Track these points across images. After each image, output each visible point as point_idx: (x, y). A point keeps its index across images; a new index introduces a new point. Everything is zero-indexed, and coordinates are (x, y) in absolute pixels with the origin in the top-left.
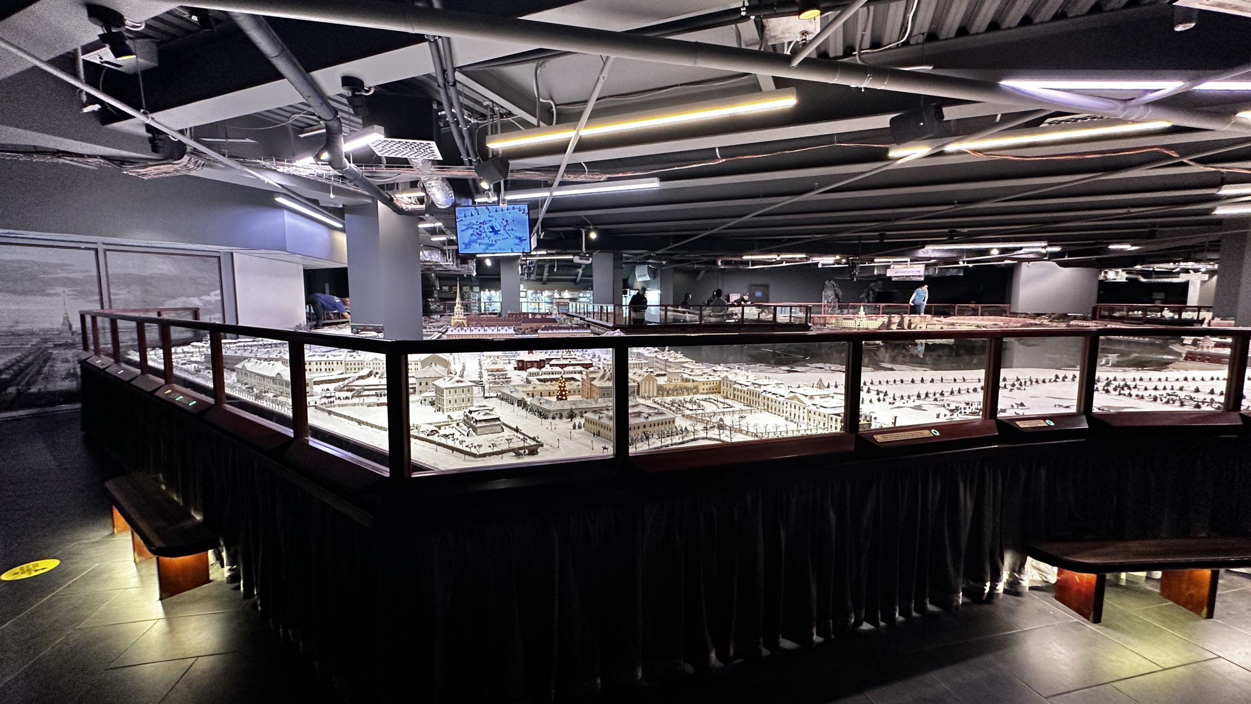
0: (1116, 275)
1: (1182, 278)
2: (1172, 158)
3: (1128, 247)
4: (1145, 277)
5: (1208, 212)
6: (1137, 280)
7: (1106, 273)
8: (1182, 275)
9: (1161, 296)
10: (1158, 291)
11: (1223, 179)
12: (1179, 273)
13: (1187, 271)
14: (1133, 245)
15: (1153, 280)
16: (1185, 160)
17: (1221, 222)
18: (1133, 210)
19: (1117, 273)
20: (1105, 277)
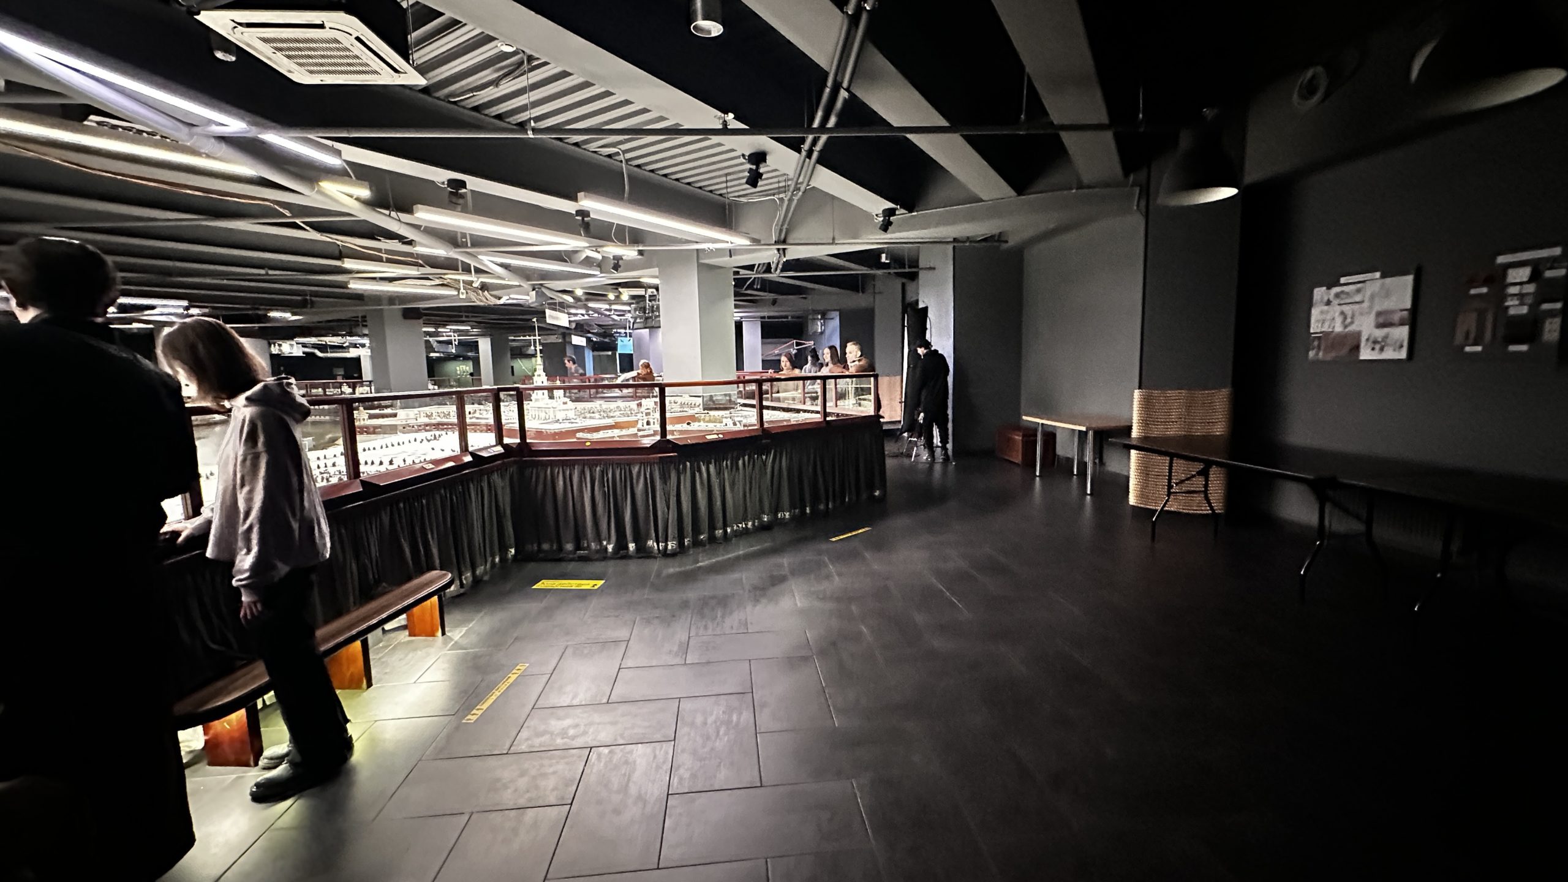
0: (291, 348)
1: (353, 353)
2: (284, 216)
3: (288, 316)
4: (322, 352)
5: (344, 285)
6: (313, 354)
7: (280, 345)
8: (351, 350)
9: (341, 372)
10: (338, 367)
11: (340, 252)
12: (348, 347)
13: (355, 346)
14: (294, 314)
15: (329, 355)
16: (298, 221)
17: (359, 297)
18: (271, 272)
19: (292, 345)
20: (280, 350)
